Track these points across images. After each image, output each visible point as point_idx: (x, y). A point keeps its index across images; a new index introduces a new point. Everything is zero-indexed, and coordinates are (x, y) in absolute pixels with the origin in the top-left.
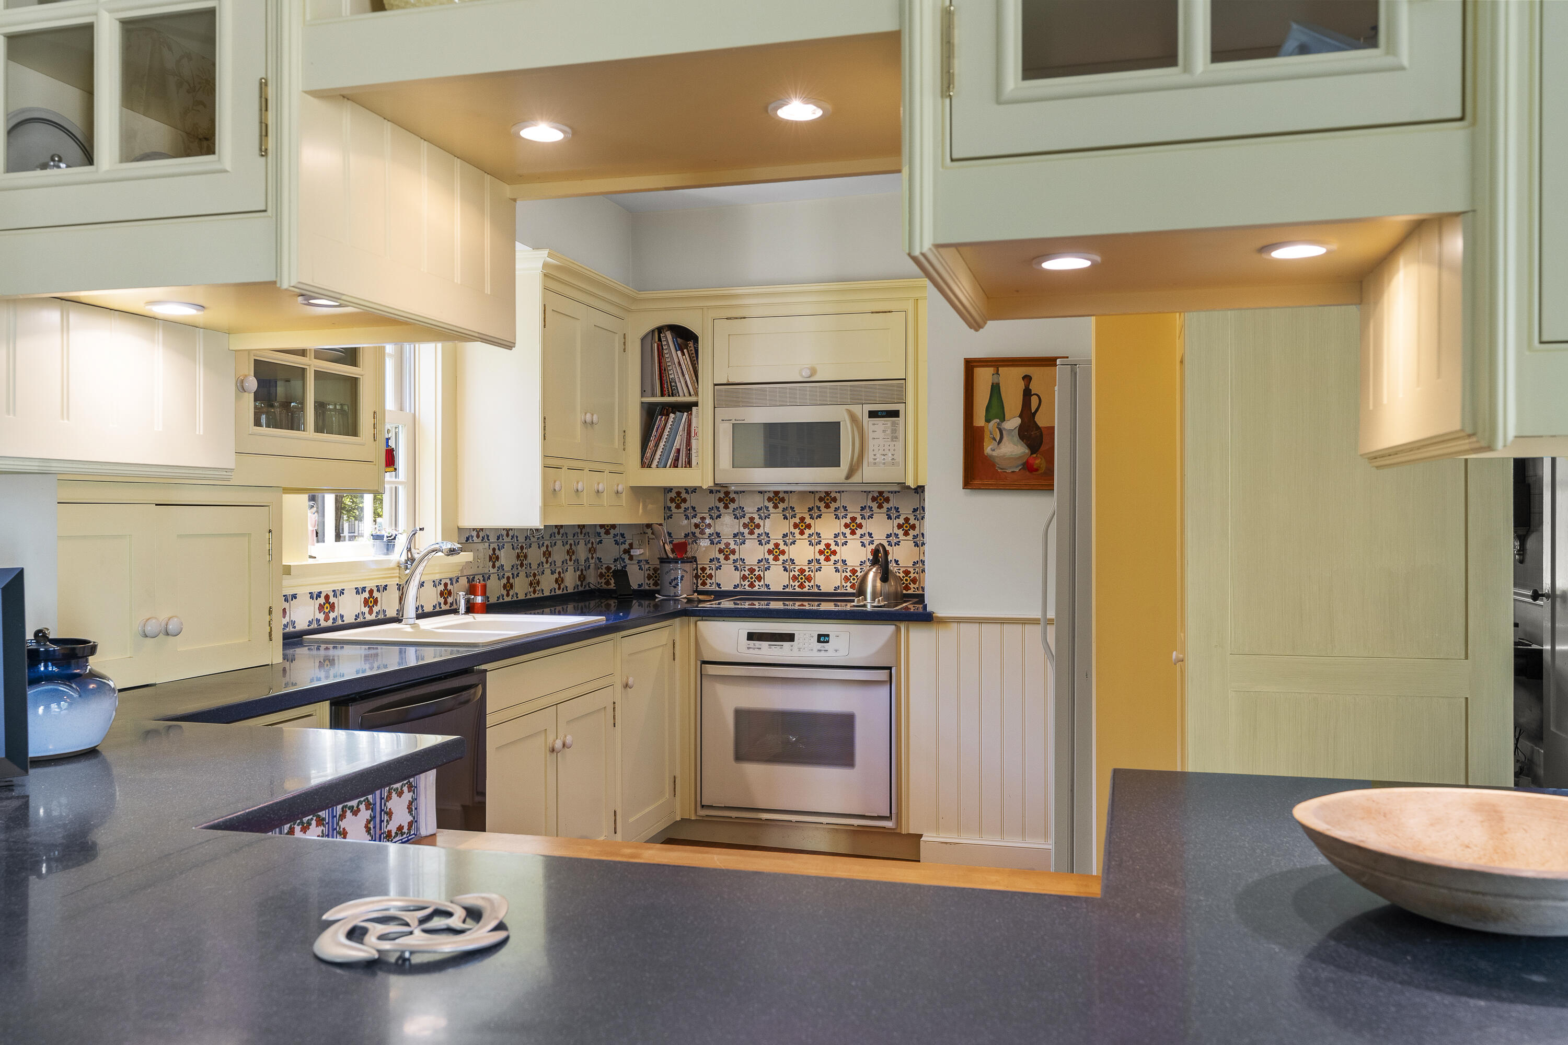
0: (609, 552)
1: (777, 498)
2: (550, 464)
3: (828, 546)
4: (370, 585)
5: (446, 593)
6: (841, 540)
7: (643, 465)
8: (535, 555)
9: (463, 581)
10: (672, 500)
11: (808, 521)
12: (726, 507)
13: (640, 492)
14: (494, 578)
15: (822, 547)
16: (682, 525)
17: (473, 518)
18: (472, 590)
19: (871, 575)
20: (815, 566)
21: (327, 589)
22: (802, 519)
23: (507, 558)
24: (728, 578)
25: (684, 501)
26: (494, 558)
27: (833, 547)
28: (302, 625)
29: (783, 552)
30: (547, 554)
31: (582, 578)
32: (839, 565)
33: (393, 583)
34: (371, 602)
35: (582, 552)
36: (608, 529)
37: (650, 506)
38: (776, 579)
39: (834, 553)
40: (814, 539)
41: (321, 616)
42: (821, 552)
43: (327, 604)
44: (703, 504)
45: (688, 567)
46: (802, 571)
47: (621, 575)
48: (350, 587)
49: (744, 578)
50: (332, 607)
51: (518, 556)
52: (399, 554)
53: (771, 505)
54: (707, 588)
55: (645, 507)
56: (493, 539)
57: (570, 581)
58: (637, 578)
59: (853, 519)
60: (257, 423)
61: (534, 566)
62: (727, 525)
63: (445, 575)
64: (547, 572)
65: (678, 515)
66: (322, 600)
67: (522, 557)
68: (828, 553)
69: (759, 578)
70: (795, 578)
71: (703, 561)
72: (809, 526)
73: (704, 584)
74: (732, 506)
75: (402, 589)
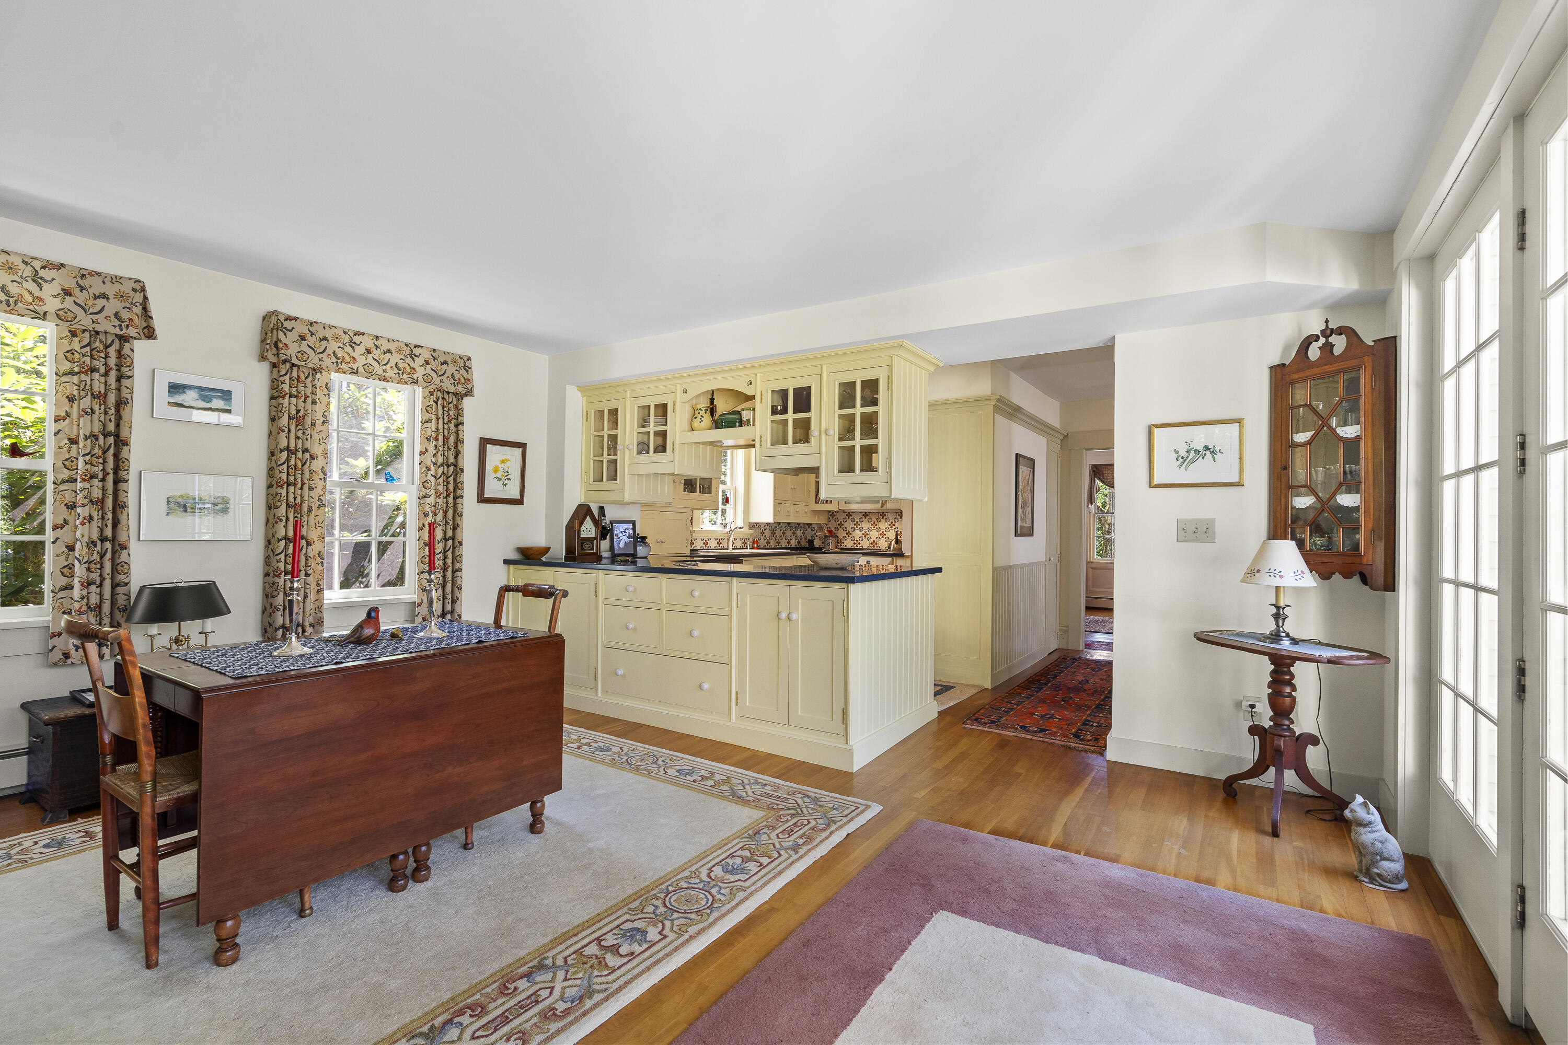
0: (809, 533)
1: (866, 514)
2: (777, 502)
3: (883, 532)
4: (719, 538)
5: (745, 543)
6: (887, 530)
7: (816, 503)
8: (778, 533)
9: (751, 540)
10: (831, 515)
11: (876, 523)
12: (849, 518)
13: (816, 512)
14: (762, 540)
15: (881, 532)
16: (833, 525)
17: (754, 519)
18: (754, 543)
19: (893, 542)
20: (878, 539)
21: (706, 538)
22: (874, 522)
23: (768, 533)
24: (849, 543)
25: (835, 515)
26: (762, 533)
27: (885, 533)
28: (698, 547)
29: (868, 534)
30: (784, 533)
31: (799, 543)
32: (887, 539)
33: (726, 538)
34: (720, 543)
35: (799, 533)
36: (809, 525)
37: (821, 517)
38: (865, 544)
39: (885, 535)
40: (878, 530)
41: (704, 546)
42: (881, 534)
43: (706, 543)
44: (841, 517)
45: (834, 539)
46: (874, 541)
47: (811, 542)
48: (713, 538)
49: (854, 543)
50: (707, 543)
51: (772, 533)
52: (728, 529)
53: (864, 517)
54: (842, 547)
55: (818, 517)
56: (762, 526)
57: (794, 543)
58: (817, 543)
59: (892, 522)
60: (685, 491)
61: (778, 537)
62: (849, 525)
63: (744, 537)
64: (784, 539)
65: (833, 521)
66: (704, 541)
67: (773, 533)
68: (883, 535)
69: (859, 544)
70: (871, 544)
71: (841, 537)
72: (876, 525)
73: (841, 545)
74: (851, 517)
75: (728, 540)
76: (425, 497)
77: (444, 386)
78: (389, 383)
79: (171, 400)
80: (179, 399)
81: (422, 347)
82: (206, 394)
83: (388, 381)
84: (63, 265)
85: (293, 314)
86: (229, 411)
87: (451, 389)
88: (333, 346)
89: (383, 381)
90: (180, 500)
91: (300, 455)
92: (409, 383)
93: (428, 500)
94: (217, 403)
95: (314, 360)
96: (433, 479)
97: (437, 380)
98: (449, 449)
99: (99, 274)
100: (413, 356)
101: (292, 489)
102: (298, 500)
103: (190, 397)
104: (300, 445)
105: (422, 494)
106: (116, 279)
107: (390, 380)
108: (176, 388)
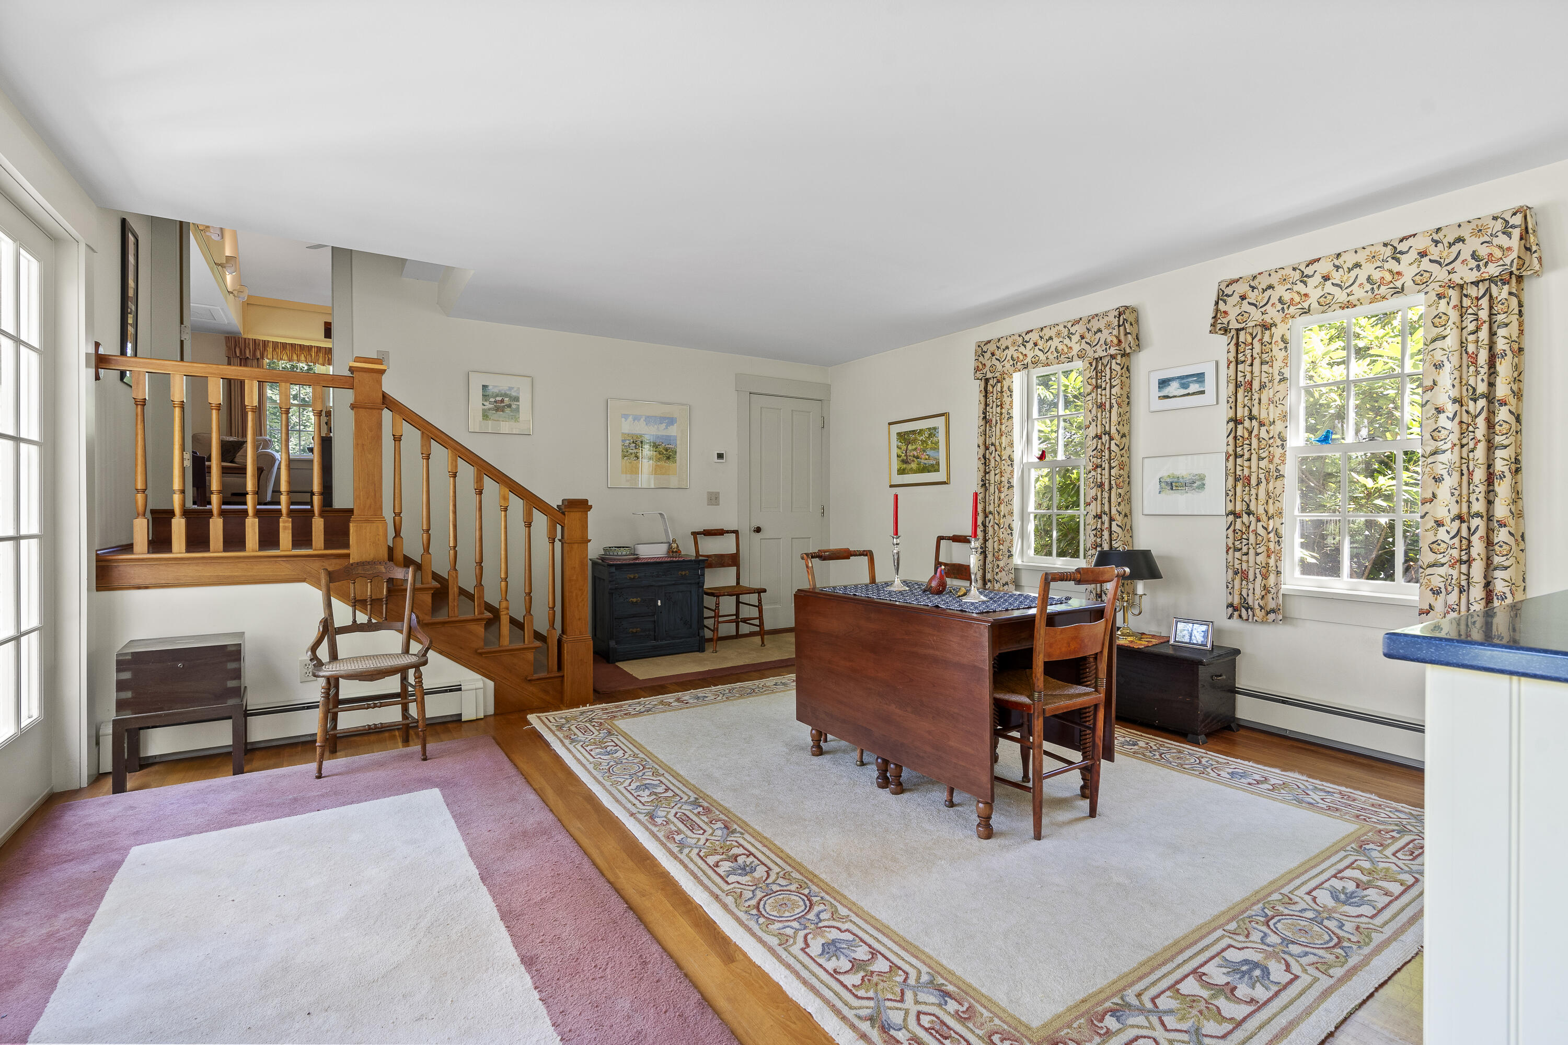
76: (1435, 453)
77: (1456, 279)
78: (1357, 307)
79: (1162, 394)
80: (1166, 392)
81: (1414, 235)
82: (1184, 381)
83: (1355, 306)
84: (1081, 319)
85: (1236, 277)
86: (1203, 392)
87: (1473, 276)
88: (1280, 291)
89: (1348, 307)
90: (1169, 480)
91: (1247, 423)
92: (1388, 296)
93: (1441, 458)
94: (1194, 388)
95: (1256, 315)
96: (1449, 425)
97: (1440, 274)
98: (1477, 372)
99: (1097, 315)
100: (1396, 256)
101: (1239, 461)
102: (1246, 472)
103: (1173, 389)
104: (1246, 413)
105: (1429, 449)
106: (1106, 314)
107: (1357, 303)
108: (1163, 383)
